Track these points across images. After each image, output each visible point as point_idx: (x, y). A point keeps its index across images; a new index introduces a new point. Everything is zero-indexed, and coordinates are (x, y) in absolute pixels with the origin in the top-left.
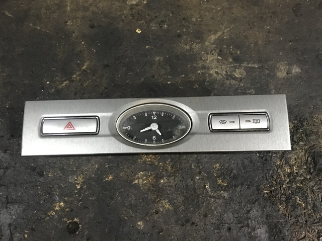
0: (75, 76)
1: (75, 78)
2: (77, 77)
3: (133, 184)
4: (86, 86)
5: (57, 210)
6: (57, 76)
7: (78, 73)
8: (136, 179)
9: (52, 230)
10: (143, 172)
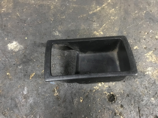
0: (104, 5)
1: (104, 6)
2: (105, 6)
3: (146, 74)
4: (111, 12)
5: (99, 86)
6: (93, 4)
7: (105, 4)
8: (147, 71)
9: (98, 98)
10: (151, 67)
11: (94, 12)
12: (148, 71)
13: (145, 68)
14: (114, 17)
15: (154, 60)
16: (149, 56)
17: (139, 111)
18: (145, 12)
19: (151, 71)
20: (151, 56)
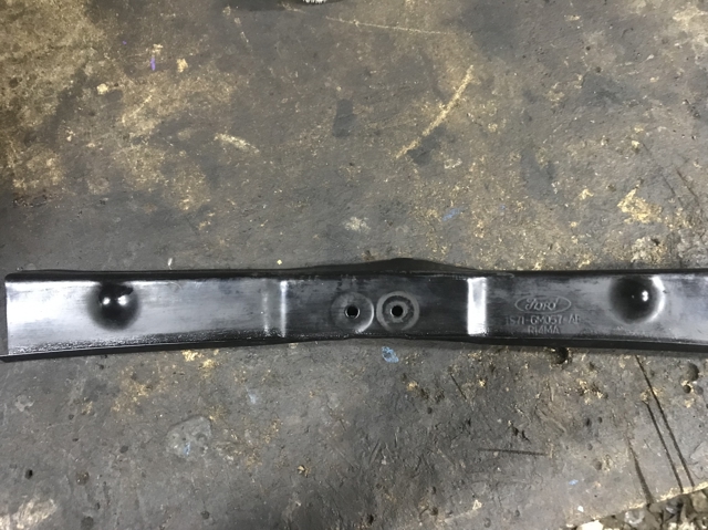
11: (436, 128)
12: (637, 250)
13: (626, 246)
14: (495, 122)
15: (645, 216)
16: (628, 206)
17: (642, 367)
18: (580, 78)
19: (644, 249)
20: (633, 204)
